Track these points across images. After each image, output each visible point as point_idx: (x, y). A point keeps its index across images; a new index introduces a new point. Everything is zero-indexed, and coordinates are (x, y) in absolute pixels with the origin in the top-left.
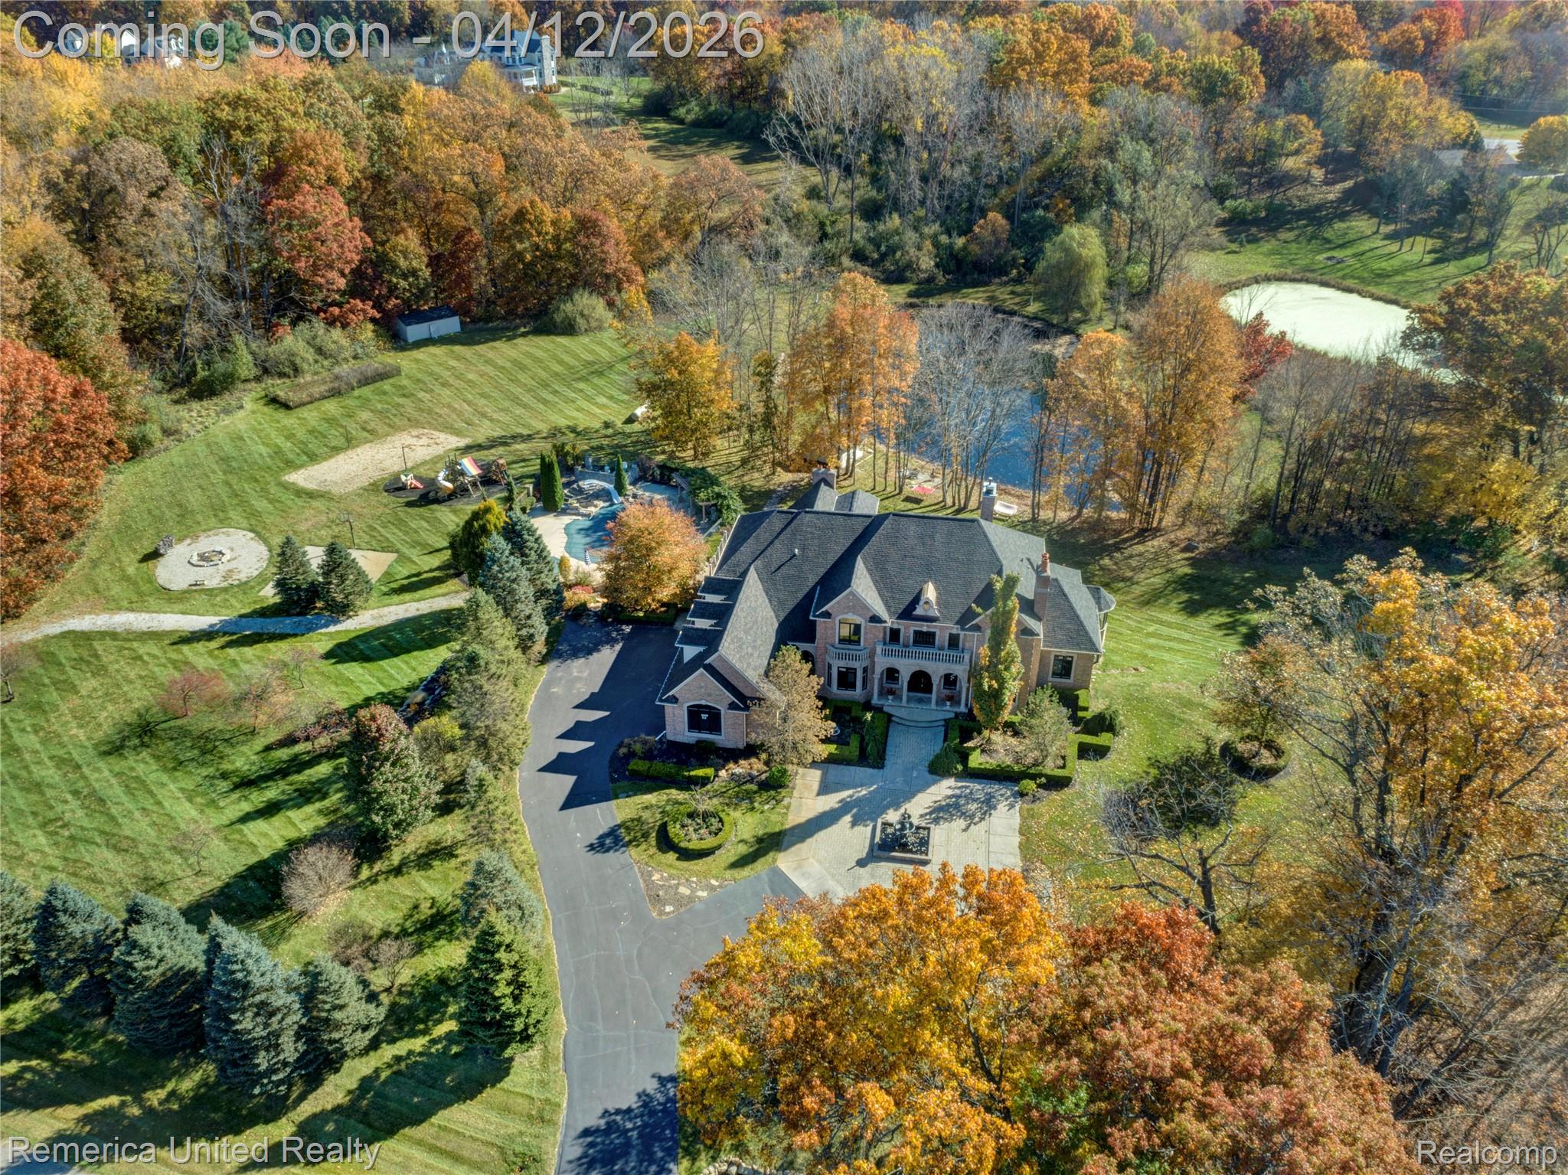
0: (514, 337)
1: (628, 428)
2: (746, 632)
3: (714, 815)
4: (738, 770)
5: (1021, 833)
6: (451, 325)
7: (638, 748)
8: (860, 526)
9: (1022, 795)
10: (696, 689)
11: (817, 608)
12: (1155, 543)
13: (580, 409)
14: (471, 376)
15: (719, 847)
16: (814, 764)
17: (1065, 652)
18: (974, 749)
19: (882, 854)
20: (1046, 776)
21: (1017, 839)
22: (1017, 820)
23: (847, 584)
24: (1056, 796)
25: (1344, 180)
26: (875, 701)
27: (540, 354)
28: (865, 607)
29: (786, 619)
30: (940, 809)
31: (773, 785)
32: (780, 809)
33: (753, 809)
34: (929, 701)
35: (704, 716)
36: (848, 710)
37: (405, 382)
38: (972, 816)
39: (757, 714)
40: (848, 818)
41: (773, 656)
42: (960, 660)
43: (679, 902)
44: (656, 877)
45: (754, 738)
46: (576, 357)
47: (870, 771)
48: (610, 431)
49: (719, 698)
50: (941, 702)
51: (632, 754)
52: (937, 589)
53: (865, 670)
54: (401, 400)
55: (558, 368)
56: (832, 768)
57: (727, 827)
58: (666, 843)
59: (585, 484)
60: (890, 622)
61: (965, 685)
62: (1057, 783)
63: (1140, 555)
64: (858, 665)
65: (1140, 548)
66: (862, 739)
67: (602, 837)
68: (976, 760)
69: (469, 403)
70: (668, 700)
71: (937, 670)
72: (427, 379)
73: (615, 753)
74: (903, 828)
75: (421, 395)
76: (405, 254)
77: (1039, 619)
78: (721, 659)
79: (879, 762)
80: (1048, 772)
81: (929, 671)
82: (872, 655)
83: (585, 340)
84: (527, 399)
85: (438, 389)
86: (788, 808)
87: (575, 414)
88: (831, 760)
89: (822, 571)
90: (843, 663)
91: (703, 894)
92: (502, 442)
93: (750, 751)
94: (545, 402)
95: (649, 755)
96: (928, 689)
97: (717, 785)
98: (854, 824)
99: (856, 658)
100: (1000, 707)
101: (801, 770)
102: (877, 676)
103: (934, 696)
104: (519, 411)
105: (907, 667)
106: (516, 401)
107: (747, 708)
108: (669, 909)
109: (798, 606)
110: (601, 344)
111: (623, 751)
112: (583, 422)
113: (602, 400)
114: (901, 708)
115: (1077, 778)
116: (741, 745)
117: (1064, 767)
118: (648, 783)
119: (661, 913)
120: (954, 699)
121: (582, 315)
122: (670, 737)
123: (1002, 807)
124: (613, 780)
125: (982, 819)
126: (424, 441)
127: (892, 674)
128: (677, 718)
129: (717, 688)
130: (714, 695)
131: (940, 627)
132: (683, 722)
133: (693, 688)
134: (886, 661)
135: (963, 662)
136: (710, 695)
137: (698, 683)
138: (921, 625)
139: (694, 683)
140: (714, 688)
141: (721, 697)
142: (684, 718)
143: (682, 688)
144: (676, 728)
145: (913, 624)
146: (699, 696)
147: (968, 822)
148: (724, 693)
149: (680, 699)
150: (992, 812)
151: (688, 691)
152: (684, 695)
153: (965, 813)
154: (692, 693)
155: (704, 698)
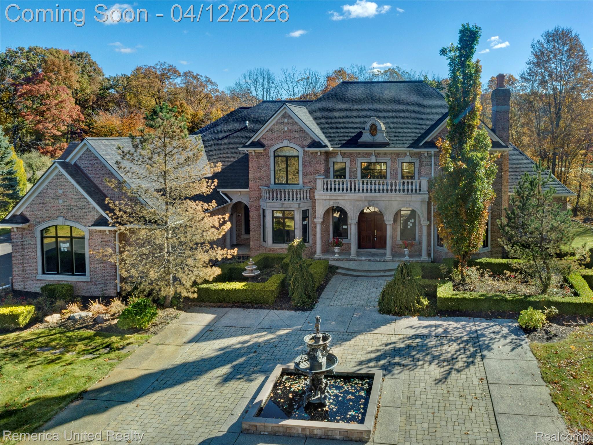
9: (528, 330)
10: (53, 200)
22: (531, 362)
24: (578, 331)
26: (318, 254)
28: (302, 132)
30: (396, 353)
38: (452, 360)
42: (416, 189)
53: (305, 215)
60: (333, 149)
61: (424, 224)
62: (576, 317)
64: (296, 207)
70: (12, 221)
71: (389, 204)
80: (558, 300)
81: (380, 207)
90: (278, 205)
101: (182, 315)
102: (319, 219)
103: (388, 243)
105: (352, 203)
114: (351, 261)
116: (113, 291)
117: (576, 295)
123: (500, 346)
128: (26, 251)
129: (80, 197)
130: (75, 208)
131: (391, 156)
132: (35, 258)
133: (47, 199)
134: (328, 197)
135: (420, 190)
136: (69, 209)
137: (54, 191)
138: (369, 155)
139: (49, 191)
140: (75, 197)
141: (85, 210)
142: (36, 250)
143: (33, 201)
144: (26, 268)
145: (359, 153)
146: (55, 212)
147: (447, 368)
148: (89, 203)
149: (31, 219)
150: (485, 353)
151: (42, 205)
152: (36, 213)
153: (438, 356)
154: (47, 208)
155: (62, 215)
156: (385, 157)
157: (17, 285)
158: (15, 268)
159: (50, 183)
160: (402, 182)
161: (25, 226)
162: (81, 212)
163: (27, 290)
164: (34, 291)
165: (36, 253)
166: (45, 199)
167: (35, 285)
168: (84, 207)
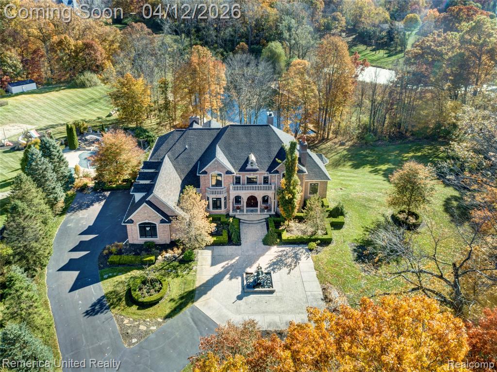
0: (59, 90)
1: (108, 119)
2: (166, 184)
3: (156, 281)
4: (168, 255)
5: (316, 270)
6: (33, 86)
7: (114, 249)
8: (215, 133)
9: (311, 250)
10: (143, 214)
11: (200, 170)
12: (328, 144)
13: (86, 113)
14: (39, 104)
15: (161, 298)
16: (207, 246)
17: (314, 181)
18: (283, 230)
19: (249, 290)
20: (320, 239)
21: (315, 273)
22: (312, 264)
23: (214, 156)
24: (326, 249)
25: (352, 35)
26: (231, 213)
27: (70, 95)
28: (223, 167)
29: (185, 178)
30: (274, 264)
31: (187, 260)
32: (192, 273)
33: (178, 276)
34: (257, 211)
35: (148, 229)
36: (219, 219)
37: (10, 107)
38: (290, 265)
39: (175, 224)
40: (228, 276)
41: (182, 192)
42: (270, 189)
43: (141, 335)
44: (126, 321)
45: (175, 237)
46: (86, 95)
47: (234, 247)
48: (100, 120)
49: (154, 218)
50: (262, 210)
51: (111, 253)
52: (255, 156)
53: (225, 198)
54: (7, 114)
55: (79, 100)
56: (215, 247)
57: (164, 287)
58: (131, 300)
59: (88, 137)
60: (236, 173)
61: (273, 201)
62: (325, 242)
63: (325, 148)
64: (222, 196)
65: (324, 146)
66: (229, 232)
67: (94, 305)
68: (285, 236)
69: (38, 113)
70: (128, 222)
71: (259, 195)
72: (19, 105)
73: (102, 253)
74: (258, 275)
75: (16, 111)
76: (10, 57)
77: (304, 166)
78: (155, 198)
79: (238, 243)
80: (320, 237)
81: (256, 196)
82: (228, 191)
83: (89, 89)
84: (64, 110)
85: (24, 109)
86: (196, 272)
87: (85, 115)
88: (215, 244)
89: (200, 155)
90: (214, 196)
91: (154, 328)
92: (52, 127)
93: (173, 244)
94: (72, 111)
95: (120, 252)
96: (256, 205)
97: (158, 264)
98: (231, 278)
99: (221, 193)
100: (293, 208)
101: (200, 251)
102: (231, 201)
103: (259, 208)
104: (60, 115)
105: (245, 195)
106: (60, 111)
107: (170, 221)
108: (134, 340)
109: (191, 171)
110: (96, 90)
111: (106, 251)
112: (88, 118)
113: (96, 109)
114: (245, 215)
115: (334, 238)
116: (168, 242)
117: (326, 234)
118: (120, 268)
119: (130, 344)
120: (268, 208)
121: (88, 80)
122: (130, 242)
123: (303, 258)
124: (100, 268)
125: (295, 266)
126: (16, 127)
127: (238, 199)
128: (133, 231)
130: (152, 217)
132: (137, 233)
134: (235, 192)
137: (143, 211)
138: (250, 174)
142: (137, 230)
144: (133, 236)
145: (246, 173)
147: (289, 268)
149: (135, 221)
150: (299, 261)
151: (138, 216)
152: (137, 219)
153: (286, 264)
154: (141, 217)
155: (147, 219)
156: (257, 174)
159: (141, 209)
163: (134, 243)
164: (137, 244)
167: (137, 241)
168: (156, 216)
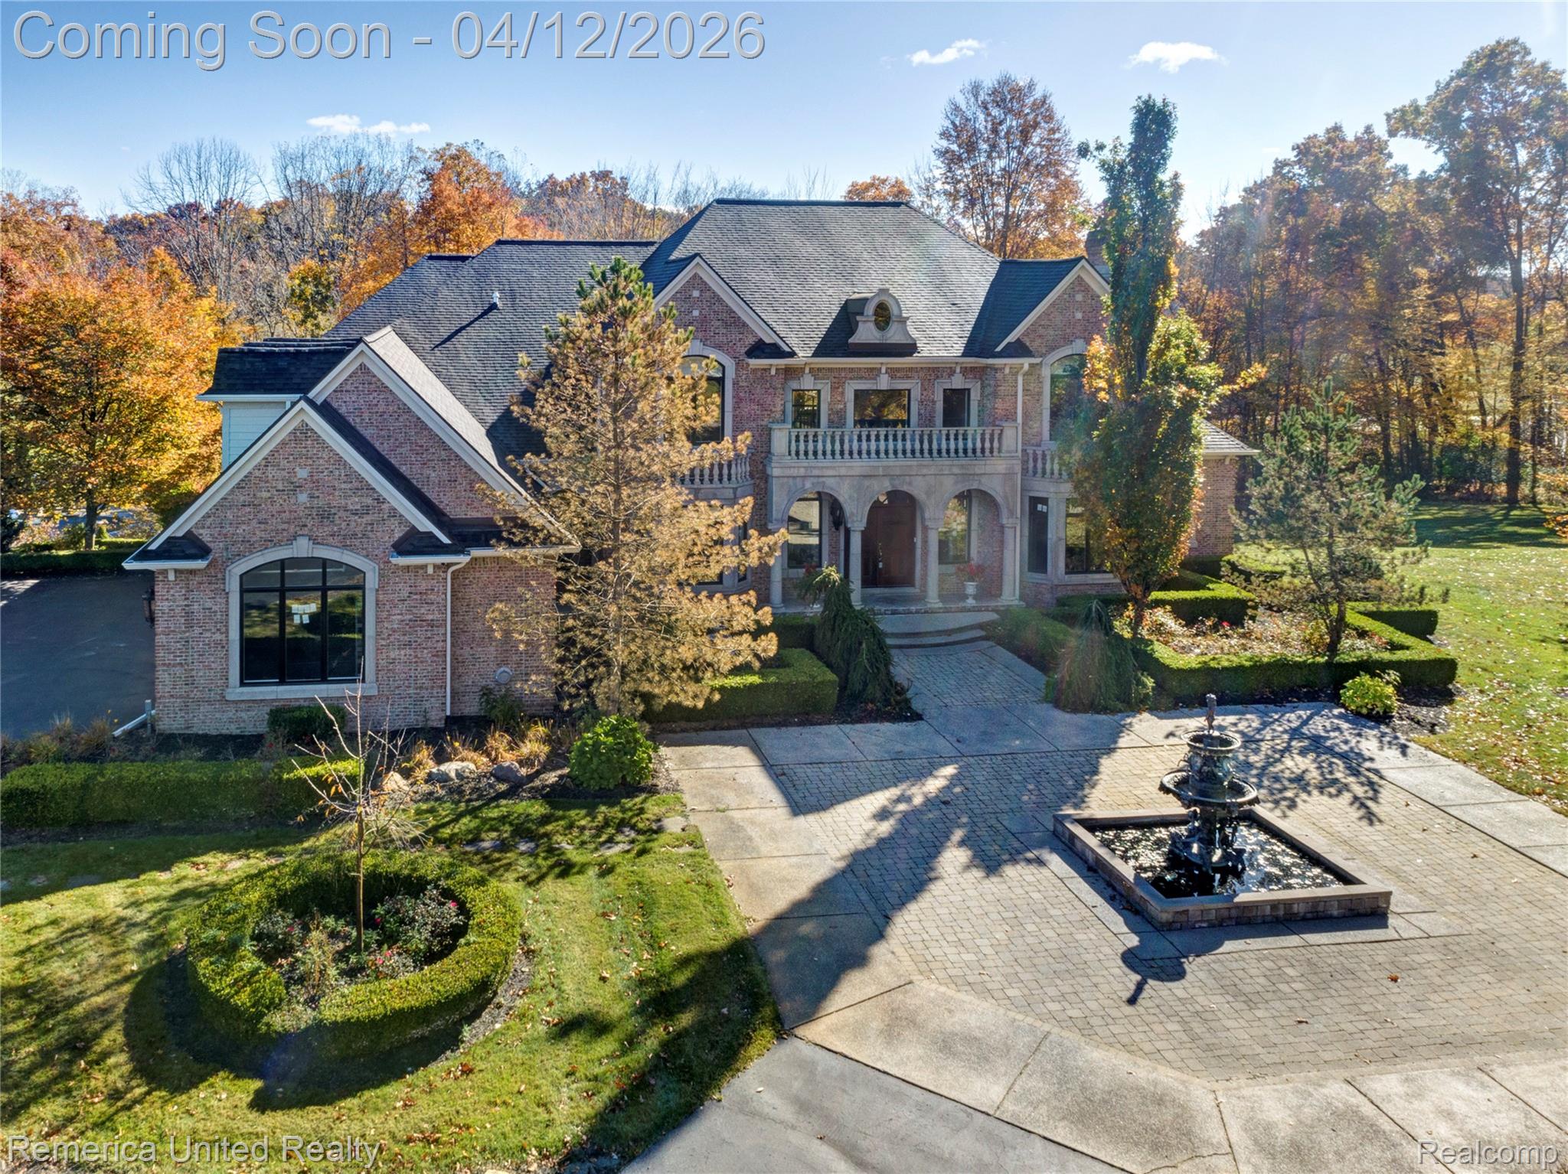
4: (450, 769)
5: (1524, 792)
21: (1536, 807)
26: (777, 605)
28: (734, 320)
31: (599, 790)
32: (666, 849)
33: (565, 870)
47: (887, 727)
56: (764, 733)
68: (1179, 657)
70: (167, 553)
71: (935, 483)
81: (917, 490)
86: (692, 841)
116: (435, 714)
128: (197, 630)
129: (356, 484)
130: (341, 513)
131: (922, 374)
132: (224, 646)
133: (265, 495)
134: (802, 472)
135: (1000, 451)
136: (325, 515)
137: (284, 473)
138: (874, 373)
139: (271, 472)
140: (343, 486)
141: (367, 518)
142: (227, 626)
143: (224, 499)
144: (194, 673)
145: (852, 370)
146: (285, 526)
148: (380, 500)
149: (217, 547)
151: (248, 509)
152: (232, 530)
154: (262, 516)
155: (306, 531)
156: (908, 378)
157: (166, 721)
158: (163, 676)
159: (272, 453)
160: (944, 433)
161: (200, 564)
162: (358, 524)
163: (194, 730)
164: (214, 733)
165: (227, 632)
166: (259, 494)
167: (218, 715)
168: (366, 510)
